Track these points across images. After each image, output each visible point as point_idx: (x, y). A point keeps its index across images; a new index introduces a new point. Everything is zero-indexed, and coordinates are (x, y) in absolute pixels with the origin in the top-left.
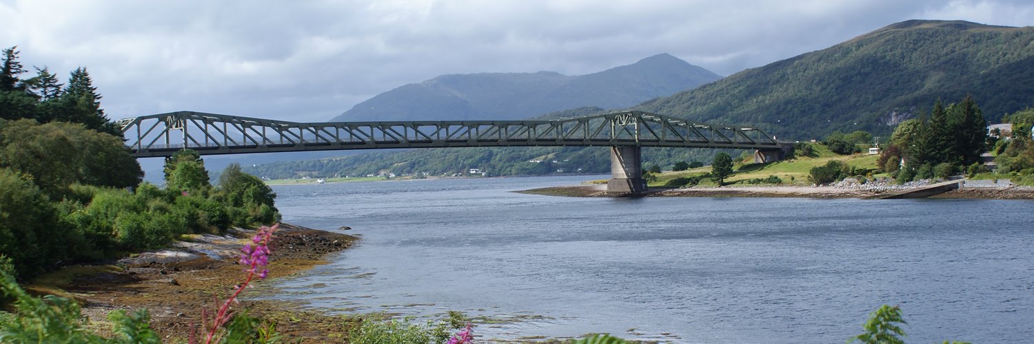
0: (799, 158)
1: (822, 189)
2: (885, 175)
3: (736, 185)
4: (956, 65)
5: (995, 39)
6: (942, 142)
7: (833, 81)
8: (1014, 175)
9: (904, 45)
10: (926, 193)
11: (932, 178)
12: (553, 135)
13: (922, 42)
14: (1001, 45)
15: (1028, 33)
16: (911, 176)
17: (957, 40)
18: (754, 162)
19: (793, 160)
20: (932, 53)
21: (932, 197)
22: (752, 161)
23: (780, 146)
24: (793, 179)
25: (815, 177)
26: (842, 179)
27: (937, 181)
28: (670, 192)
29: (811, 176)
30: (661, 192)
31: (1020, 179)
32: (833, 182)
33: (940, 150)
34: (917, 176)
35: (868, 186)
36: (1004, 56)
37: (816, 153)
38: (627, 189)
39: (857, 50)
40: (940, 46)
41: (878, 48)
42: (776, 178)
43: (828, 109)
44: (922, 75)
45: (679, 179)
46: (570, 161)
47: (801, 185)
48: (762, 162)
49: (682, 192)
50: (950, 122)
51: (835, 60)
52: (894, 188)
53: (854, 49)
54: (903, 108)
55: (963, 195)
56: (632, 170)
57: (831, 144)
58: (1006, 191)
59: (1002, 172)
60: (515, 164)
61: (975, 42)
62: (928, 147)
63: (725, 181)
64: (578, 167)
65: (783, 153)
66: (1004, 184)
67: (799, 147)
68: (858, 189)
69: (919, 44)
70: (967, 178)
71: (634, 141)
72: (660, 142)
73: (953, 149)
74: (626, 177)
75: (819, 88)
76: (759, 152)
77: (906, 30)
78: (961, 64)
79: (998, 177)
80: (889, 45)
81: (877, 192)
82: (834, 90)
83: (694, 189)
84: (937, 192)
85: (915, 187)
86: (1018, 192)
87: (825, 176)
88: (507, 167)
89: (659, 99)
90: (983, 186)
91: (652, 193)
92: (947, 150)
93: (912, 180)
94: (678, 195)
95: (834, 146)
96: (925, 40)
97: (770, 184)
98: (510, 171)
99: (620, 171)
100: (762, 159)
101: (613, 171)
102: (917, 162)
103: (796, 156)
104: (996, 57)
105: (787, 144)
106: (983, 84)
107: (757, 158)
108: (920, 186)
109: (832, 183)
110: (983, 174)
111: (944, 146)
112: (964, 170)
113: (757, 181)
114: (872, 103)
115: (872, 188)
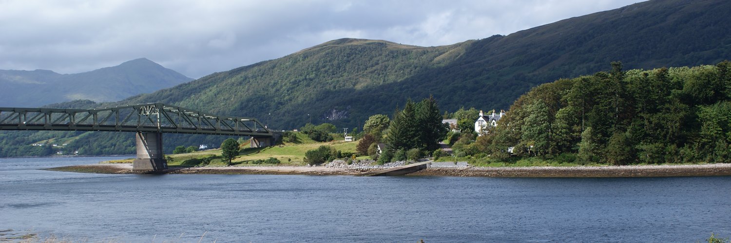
0: (287, 144)
1: (315, 168)
2: (368, 157)
3: (242, 165)
4: (379, 75)
5: (408, 56)
6: (412, 132)
7: (285, 85)
8: (469, 158)
9: (340, 57)
10: (403, 172)
11: (406, 160)
12: (90, 120)
13: (354, 55)
14: (412, 60)
15: (432, 52)
16: (389, 158)
17: (380, 55)
18: (250, 147)
19: (281, 145)
20: (361, 65)
21: (408, 175)
22: (249, 146)
23: (271, 134)
24: (290, 160)
25: (310, 159)
26: (331, 161)
27: (409, 163)
28: (187, 170)
29: (306, 157)
30: (179, 170)
31: (474, 162)
32: (324, 162)
33: (410, 138)
34: (394, 158)
35: (354, 166)
36: (415, 69)
37: (300, 140)
38: (150, 167)
39: (303, 60)
40: (367, 59)
41: (320, 59)
42: (276, 159)
43: (281, 107)
44: (354, 81)
45: (192, 159)
46: (68, 145)
47: (296, 165)
48: (256, 147)
49: (198, 170)
50: (417, 117)
51: (287, 68)
52: (376, 167)
53: (301, 59)
54: (341, 107)
55: (432, 173)
56: (155, 152)
57: (310, 133)
58: (467, 171)
59: (460, 156)
60: (20, 147)
61: (393, 57)
62: (402, 136)
63: (233, 161)
64: (75, 150)
65: (274, 139)
66: (463, 165)
67: (286, 135)
68: (346, 168)
69: (351, 57)
70: (433, 160)
71: (157, 128)
72: (178, 129)
73: (420, 138)
74: (149, 157)
75: (274, 89)
76: (254, 139)
77: (341, 45)
78: (383, 74)
79: (457, 160)
80: (328, 57)
81: (363, 171)
82: (286, 91)
83: (207, 167)
84: (412, 171)
85: (393, 167)
86: (476, 171)
87: (318, 158)
88: (13, 150)
89: (143, 95)
90: (446, 166)
91: (172, 171)
92: (415, 138)
93: (390, 162)
94: (196, 173)
95: (313, 135)
96: (356, 54)
97: (271, 164)
98: (16, 153)
99: (144, 152)
100: (257, 145)
101: (139, 152)
102: (393, 148)
103: (284, 142)
104: (409, 69)
105: (277, 133)
106: (401, 89)
107: (252, 143)
108: (397, 167)
109: (323, 164)
110: (445, 158)
111: (414, 136)
112: (429, 154)
113: (260, 162)
114: (315, 103)
115: (358, 168)
